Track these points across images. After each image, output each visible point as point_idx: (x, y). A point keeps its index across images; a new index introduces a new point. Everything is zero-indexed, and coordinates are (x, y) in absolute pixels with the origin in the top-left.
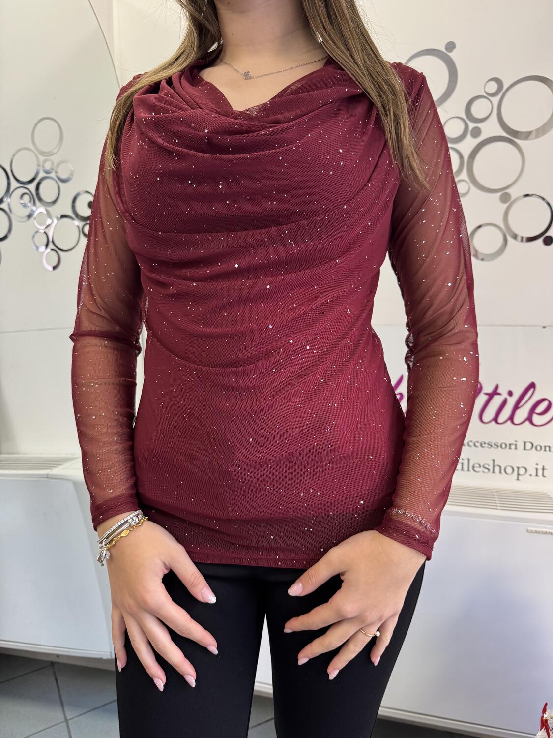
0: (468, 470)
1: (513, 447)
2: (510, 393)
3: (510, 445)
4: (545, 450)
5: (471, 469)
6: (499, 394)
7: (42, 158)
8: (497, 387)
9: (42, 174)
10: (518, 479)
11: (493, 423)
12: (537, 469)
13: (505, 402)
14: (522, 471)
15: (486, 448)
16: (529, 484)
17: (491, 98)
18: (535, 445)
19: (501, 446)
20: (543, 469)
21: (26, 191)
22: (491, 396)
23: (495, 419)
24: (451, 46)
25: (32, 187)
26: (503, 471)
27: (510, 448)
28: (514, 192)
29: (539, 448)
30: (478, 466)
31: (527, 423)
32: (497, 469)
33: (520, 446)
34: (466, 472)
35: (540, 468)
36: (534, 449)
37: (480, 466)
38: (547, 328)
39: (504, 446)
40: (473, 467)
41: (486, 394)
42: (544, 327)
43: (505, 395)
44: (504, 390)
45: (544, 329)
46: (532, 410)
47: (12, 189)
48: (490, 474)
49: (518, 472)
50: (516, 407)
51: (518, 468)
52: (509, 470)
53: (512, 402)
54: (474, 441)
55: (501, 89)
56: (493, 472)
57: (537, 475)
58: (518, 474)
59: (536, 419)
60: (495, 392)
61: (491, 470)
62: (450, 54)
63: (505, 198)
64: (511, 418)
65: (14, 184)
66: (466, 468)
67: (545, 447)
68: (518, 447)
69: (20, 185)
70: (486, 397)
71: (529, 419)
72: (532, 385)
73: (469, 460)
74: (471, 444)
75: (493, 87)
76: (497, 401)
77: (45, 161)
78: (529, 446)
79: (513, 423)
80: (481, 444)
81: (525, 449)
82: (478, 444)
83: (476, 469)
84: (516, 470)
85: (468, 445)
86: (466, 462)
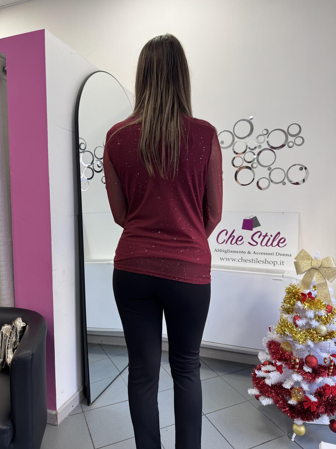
0: (257, 263)
1: (272, 254)
2: (271, 236)
3: (271, 254)
4: (283, 256)
6: (268, 236)
8: (267, 234)
10: (274, 266)
11: (265, 246)
12: (281, 262)
13: (269, 239)
14: (275, 263)
15: (263, 255)
16: (278, 267)
17: (264, 136)
18: (280, 254)
19: (268, 254)
20: (283, 262)
22: (265, 237)
23: (266, 245)
26: (269, 263)
27: (271, 255)
28: (273, 167)
29: (281, 255)
31: (277, 246)
32: (267, 262)
33: (275, 254)
35: (282, 262)
36: (280, 255)
37: (261, 261)
38: (284, 214)
39: (269, 254)
40: (259, 262)
41: (263, 236)
42: (283, 213)
43: (269, 236)
44: (269, 235)
45: (283, 214)
46: (279, 242)
48: (264, 264)
49: (274, 263)
50: (273, 240)
51: (274, 262)
52: (271, 263)
53: (272, 239)
54: (259, 252)
55: (268, 133)
56: (266, 263)
57: (281, 264)
58: (274, 264)
59: (280, 244)
60: (266, 235)
61: (265, 263)
62: (251, 121)
63: (269, 169)
64: (272, 244)
65: (95, 159)
66: (256, 262)
67: (283, 254)
68: (274, 255)
70: (263, 237)
71: (278, 245)
72: (279, 233)
75: (265, 132)
76: (267, 238)
78: (278, 254)
79: (272, 246)
80: (261, 254)
81: (276, 255)
82: (260, 254)
84: (273, 262)
85: (257, 254)
86: (256, 260)
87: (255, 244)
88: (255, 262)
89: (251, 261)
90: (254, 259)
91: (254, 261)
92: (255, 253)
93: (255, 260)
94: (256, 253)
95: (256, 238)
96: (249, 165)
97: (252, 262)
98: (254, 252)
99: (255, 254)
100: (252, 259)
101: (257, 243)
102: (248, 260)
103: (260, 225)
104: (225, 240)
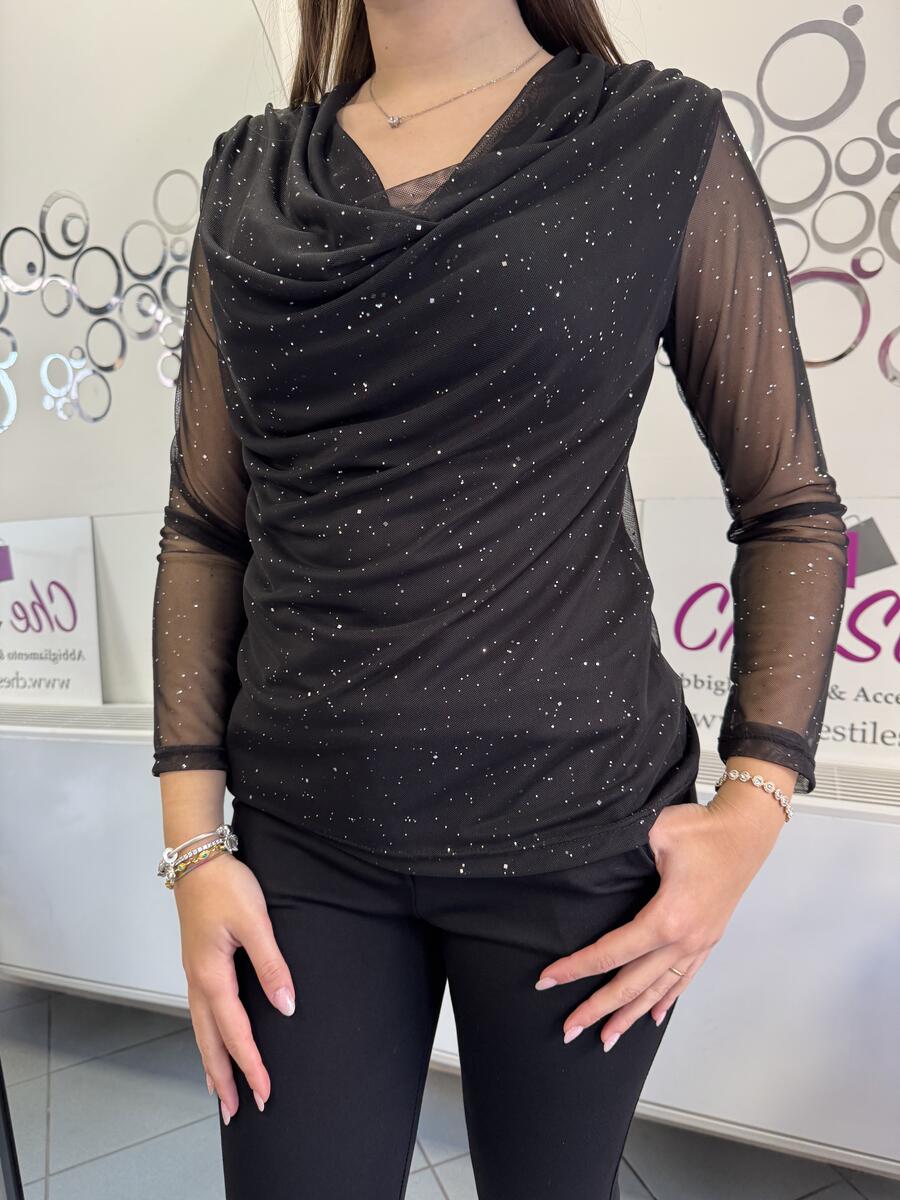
0: (874, 742)
5: (878, 740)
7: (170, 237)
9: (170, 263)
21: (145, 290)
24: (854, 14)
25: (156, 283)
30: (890, 734)
34: (869, 745)
37: (894, 736)
40: (883, 737)
47: (125, 286)
54: (885, 693)
62: (849, 29)
65: (128, 280)
66: (869, 738)
69: (136, 281)
73: (875, 724)
74: (879, 698)
77: (177, 240)
82: (890, 699)
83: (886, 740)
85: (875, 700)
86: (869, 729)
87: (866, 651)
88: (864, 741)
89: (847, 733)
90: (859, 726)
91: (858, 736)
92: (865, 696)
93: (864, 731)
94: (870, 697)
95: (870, 622)
96: (843, 263)
97: (852, 740)
98: (863, 690)
99: (867, 700)
100: (848, 726)
101: (877, 648)
102: (829, 730)
103: (892, 562)
104: (714, 635)
